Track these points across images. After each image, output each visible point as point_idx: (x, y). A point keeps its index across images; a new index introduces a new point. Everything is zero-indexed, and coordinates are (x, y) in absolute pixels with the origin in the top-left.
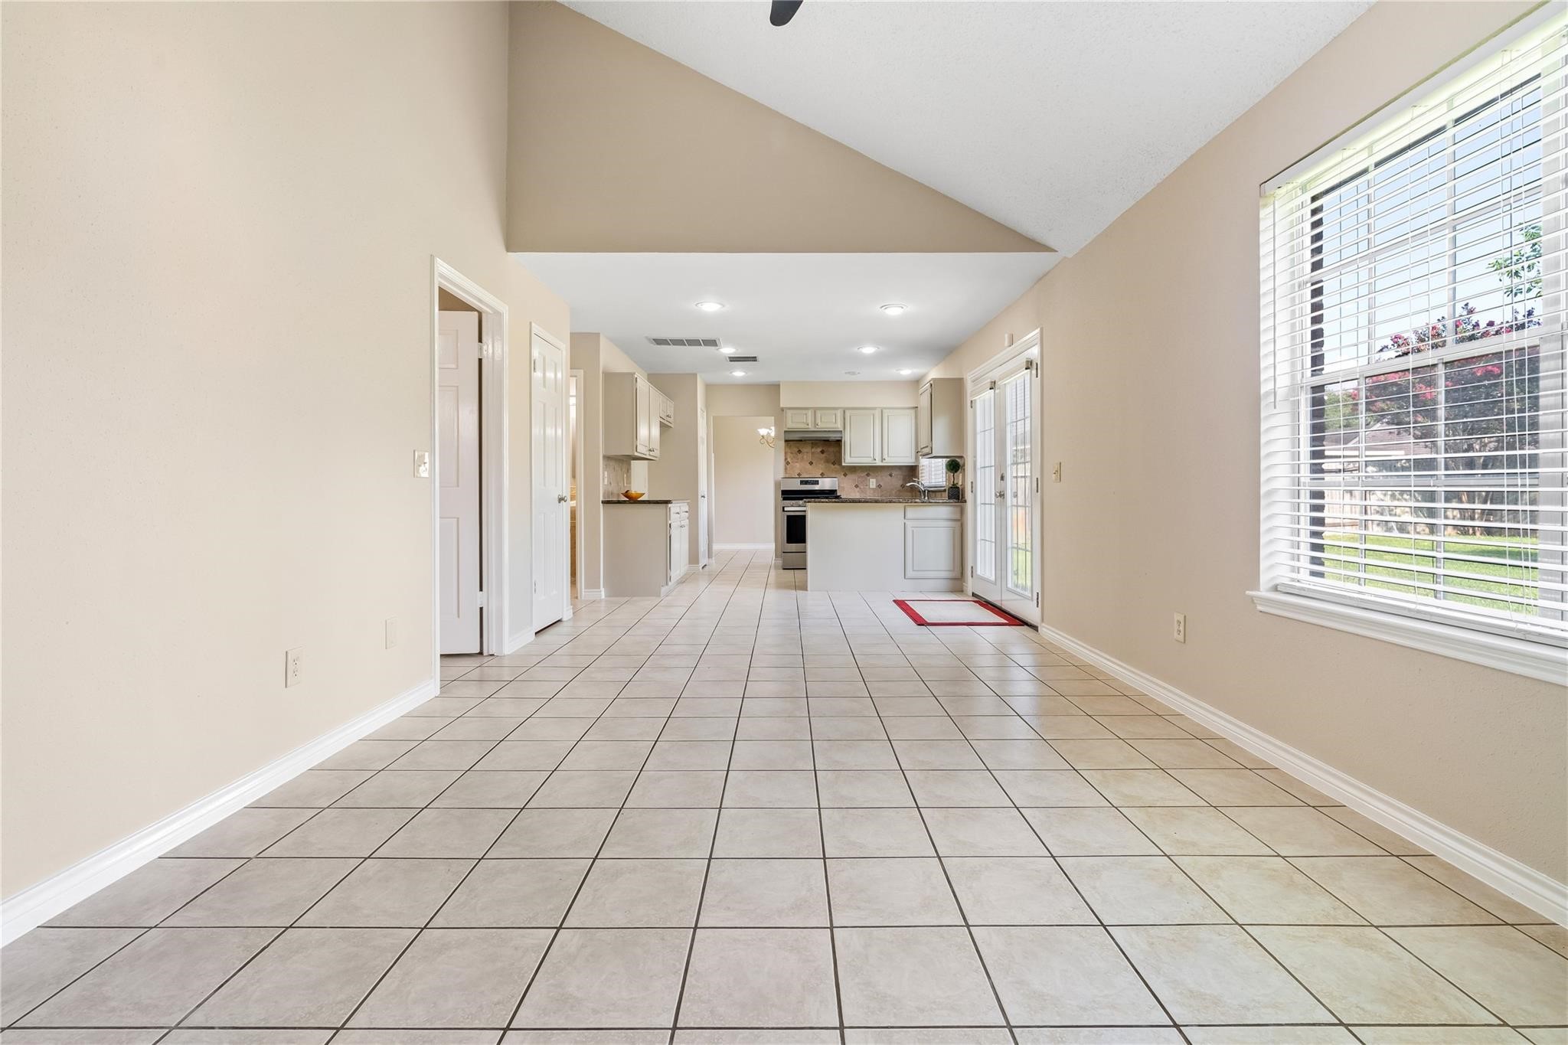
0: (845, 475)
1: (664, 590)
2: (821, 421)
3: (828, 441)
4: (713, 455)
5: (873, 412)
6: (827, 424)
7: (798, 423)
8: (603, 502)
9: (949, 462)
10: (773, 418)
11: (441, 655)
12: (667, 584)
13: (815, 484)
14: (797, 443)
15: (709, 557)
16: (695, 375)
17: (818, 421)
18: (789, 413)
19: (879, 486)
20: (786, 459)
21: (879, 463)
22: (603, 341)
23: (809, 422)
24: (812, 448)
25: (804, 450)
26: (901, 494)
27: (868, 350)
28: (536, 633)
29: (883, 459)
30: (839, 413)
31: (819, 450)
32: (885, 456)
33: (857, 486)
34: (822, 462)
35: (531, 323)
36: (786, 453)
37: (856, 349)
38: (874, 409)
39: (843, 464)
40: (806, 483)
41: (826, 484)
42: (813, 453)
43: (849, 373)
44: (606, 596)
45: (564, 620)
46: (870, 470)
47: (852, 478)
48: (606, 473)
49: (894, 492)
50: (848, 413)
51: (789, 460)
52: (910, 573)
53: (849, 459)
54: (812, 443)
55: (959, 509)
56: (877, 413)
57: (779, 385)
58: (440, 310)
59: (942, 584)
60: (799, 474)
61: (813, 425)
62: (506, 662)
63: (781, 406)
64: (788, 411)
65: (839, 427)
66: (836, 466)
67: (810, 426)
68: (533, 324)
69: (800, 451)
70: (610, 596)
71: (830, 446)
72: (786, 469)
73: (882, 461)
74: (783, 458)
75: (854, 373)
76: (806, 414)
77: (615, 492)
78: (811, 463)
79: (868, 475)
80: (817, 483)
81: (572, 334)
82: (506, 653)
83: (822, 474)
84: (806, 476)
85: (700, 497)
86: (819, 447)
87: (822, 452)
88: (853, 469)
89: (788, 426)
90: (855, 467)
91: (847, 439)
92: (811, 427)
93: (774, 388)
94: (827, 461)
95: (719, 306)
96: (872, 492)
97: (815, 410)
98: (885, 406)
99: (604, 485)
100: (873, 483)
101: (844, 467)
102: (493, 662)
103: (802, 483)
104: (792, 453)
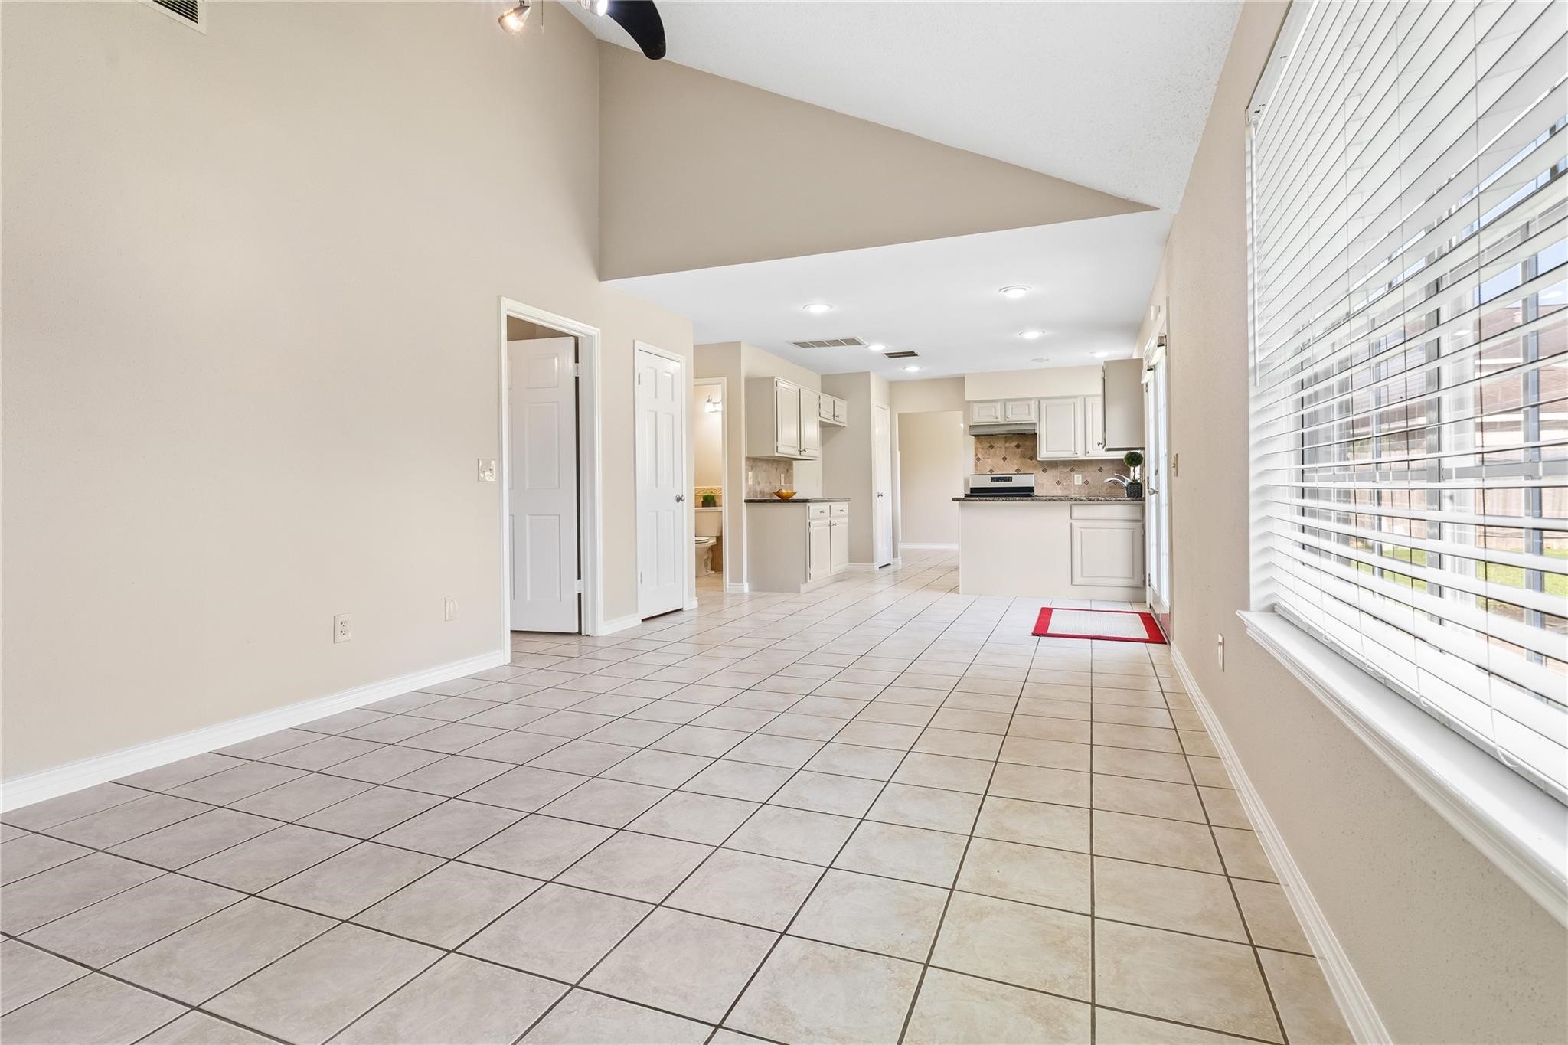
0: (1045, 471)
1: (803, 587)
2: (1012, 414)
3: (1025, 434)
4: (898, 453)
5: (1075, 400)
6: (1019, 416)
7: (984, 416)
8: (746, 501)
9: (1127, 455)
10: (962, 412)
11: (512, 631)
12: (806, 582)
13: (1009, 481)
14: (985, 437)
15: (894, 557)
16: (867, 374)
17: (1009, 413)
18: (976, 406)
19: (1087, 482)
20: (976, 455)
21: (1081, 457)
22: (745, 350)
23: (999, 414)
24: (1006, 442)
25: (996, 445)
26: (1113, 490)
27: (1032, 335)
28: (643, 620)
29: (1086, 453)
30: (1033, 404)
31: (1014, 444)
32: (1089, 449)
33: (1058, 483)
34: (1017, 457)
35: (634, 342)
36: (976, 449)
37: (1017, 335)
38: (1075, 397)
39: (1039, 459)
40: (998, 480)
41: (1018, 481)
42: (1006, 448)
43: (1036, 359)
44: (749, 589)
45: (685, 609)
46: (1074, 465)
47: (1052, 474)
48: (750, 474)
49: (1104, 488)
50: (1043, 404)
51: (979, 456)
52: (1078, 579)
53: (1045, 453)
54: (1006, 437)
55: (1139, 508)
56: (1079, 402)
57: (964, 378)
58: (509, 339)
59: (1122, 593)
60: (991, 471)
61: (1003, 418)
62: (599, 643)
63: (967, 400)
64: (975, 404)
65: (1033, 418)
66: (1034, 461)
67: (999, 420)
68: (636, 341)
69: (992, 447)
70: (754, 591)
71: (1025, 440)
72: (976, 466)
73: (1085, 455)
74: (973, 454)
75: (1041, 360)
76: (995, 407)
77: (767, 490)
78: (1005, 459)
79: (1072, 470)
80: (1010, 479)
81: (694, 346)
82: (599, 635)
83: (1018, 470)
84: (998, 473)
85: (875, 495)
86: (1013, 441)
87: (1018, 446)
88: (1054, 464)
89: (974, 421)
90: (1056, 462)
91: (1042, 432)
92: (1001, 421)
93: (960, 381)
94: (1023, 456)
95: (827, 307)
96: (1077, 489)
97: (1005, 402)
98: (1088, 393)
99: (747, 485)
100: (1078, 479)
101: (1042, 462)
102: (589, 641)
103: (993, 480)
104: (983, 449)
